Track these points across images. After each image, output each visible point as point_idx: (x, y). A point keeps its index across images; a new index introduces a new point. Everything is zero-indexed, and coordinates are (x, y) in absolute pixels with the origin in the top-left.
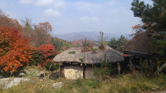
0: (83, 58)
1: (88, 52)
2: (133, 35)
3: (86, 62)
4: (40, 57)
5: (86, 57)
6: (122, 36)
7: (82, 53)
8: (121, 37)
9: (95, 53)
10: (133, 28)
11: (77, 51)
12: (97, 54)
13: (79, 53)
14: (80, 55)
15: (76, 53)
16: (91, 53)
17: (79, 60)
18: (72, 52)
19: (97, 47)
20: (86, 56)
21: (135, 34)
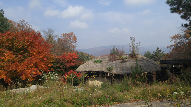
0: (110, 67)
1: (117, 61)
2: (172, 46)
3: (114, 71)
4: (61, 67)
5: (114, 67)
6: (158, 48)
7: (110, 62)
8: (157, 50)
9: (125, 62)
10: (171, 38)
11: (104, 60)
12: (127, 63)
13: (106, 62)
14: (107, 64)
15: (102, 62)
16: (121, 62)
17: (106, 69)
18: (98, 61)
19: (128, 56)
20: (114, 65)
21: (174, 45)
